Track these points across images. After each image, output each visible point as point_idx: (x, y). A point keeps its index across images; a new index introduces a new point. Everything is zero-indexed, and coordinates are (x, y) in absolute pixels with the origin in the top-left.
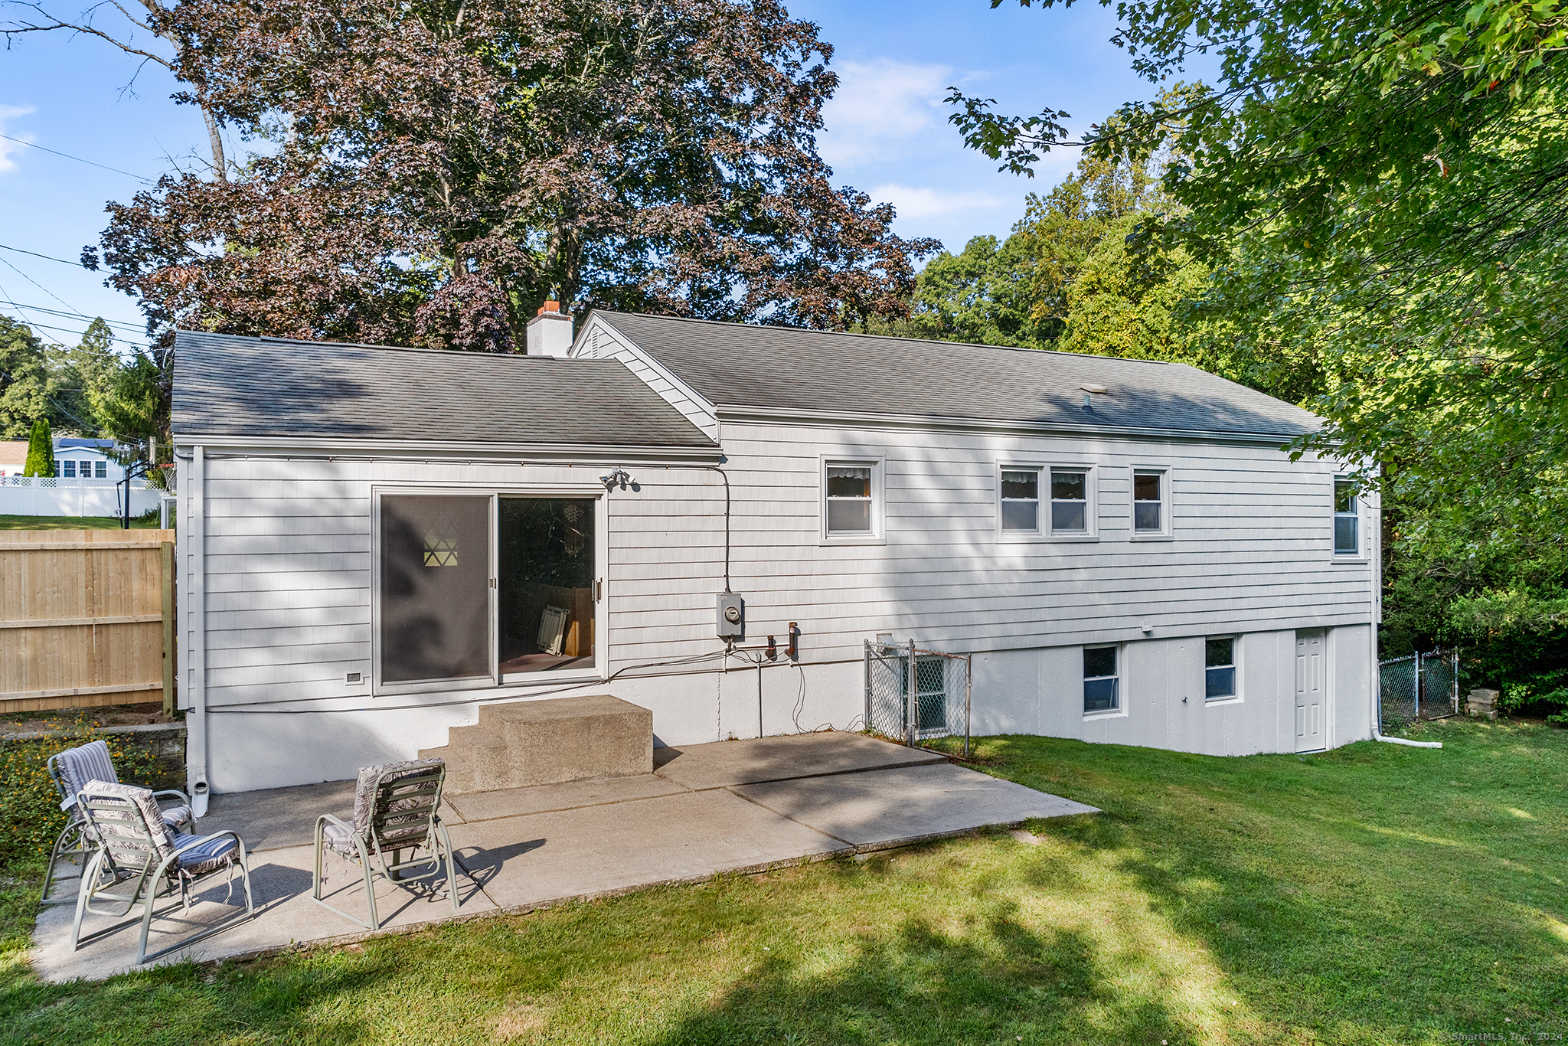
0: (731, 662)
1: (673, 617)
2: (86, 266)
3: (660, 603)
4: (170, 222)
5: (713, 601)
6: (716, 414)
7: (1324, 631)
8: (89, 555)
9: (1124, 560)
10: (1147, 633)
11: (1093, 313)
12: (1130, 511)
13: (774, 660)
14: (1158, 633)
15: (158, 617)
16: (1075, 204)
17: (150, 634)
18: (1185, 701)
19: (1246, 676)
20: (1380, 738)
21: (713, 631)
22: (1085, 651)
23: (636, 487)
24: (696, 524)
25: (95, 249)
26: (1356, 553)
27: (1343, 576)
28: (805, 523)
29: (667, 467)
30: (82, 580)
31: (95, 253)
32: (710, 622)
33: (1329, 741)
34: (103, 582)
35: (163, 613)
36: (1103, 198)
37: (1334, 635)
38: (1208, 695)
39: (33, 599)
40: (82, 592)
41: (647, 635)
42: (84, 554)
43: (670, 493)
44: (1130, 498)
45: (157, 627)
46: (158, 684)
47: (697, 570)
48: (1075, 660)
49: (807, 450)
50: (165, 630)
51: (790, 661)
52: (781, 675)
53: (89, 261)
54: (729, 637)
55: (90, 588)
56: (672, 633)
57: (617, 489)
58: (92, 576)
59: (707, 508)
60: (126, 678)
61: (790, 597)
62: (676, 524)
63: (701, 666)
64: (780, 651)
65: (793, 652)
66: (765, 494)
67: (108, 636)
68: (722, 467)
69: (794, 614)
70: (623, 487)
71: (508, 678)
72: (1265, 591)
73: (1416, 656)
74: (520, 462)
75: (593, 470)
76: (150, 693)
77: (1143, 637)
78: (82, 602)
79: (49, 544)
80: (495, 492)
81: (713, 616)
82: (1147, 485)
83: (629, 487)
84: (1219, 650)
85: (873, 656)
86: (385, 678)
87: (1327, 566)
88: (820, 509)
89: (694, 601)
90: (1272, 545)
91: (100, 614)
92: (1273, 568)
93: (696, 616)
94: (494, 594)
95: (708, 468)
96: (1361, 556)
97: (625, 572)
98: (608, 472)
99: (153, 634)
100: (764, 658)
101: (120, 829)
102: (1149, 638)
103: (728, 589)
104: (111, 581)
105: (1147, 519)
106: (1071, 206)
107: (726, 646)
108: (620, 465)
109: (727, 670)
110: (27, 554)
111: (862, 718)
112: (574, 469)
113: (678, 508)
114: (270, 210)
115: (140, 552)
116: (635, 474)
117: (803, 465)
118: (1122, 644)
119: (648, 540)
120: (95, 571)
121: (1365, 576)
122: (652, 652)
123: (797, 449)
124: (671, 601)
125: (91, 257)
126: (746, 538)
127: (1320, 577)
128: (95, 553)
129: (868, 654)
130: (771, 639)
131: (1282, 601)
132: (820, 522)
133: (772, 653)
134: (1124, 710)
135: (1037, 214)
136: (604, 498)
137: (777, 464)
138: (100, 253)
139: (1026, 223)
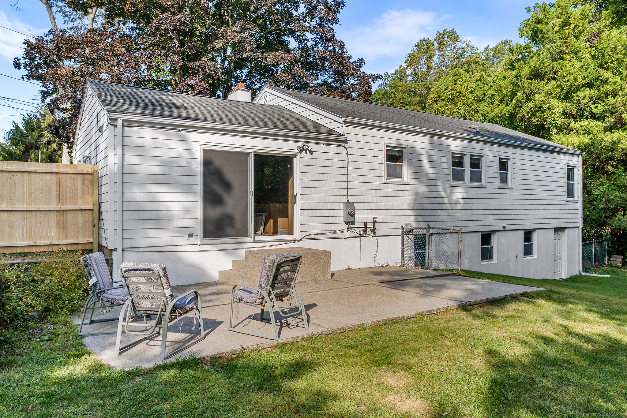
0: (348, 234)
1: (326, 213)
2: (15, 67)
3: (321, 206)
4: (55, 49)
5: (342, 206)
6: (343, 121)
7: (563, 229)
8: (58, 175)
9: (496, 196)
10: (504, 227)
11: (438, 109)
12: (498, 175)
13: (366, 234)
14: (508, 228)
15: (91, 207)
16: (403, 77)
17: (87, 216)
18: (517, 257)
19: (538, 247)
20: (583, 274)
21: (342, 220)
22: (482, 234)
23: (311, 152)
24: (336, 171)
25: (20, 59)
26: (574, 198)
27: (570, 207)
28: (378, 173)
29: (323, 144)
30: (54, 188)
31: (20, 61)
32: (341, 215)
33: (565, 275)
34: (64, 189)
35: (94, 205)
36: (415, 75)
37: (567, 231)
38: (524, 255)
39: (30, 196)
40: (54, 194)
41: (316, 220)
42: (55, 175)
43: (325, 156)
44: (497, 170)
45: (90, 212)
46: (91, 240)
47: (336, 191)
48: (478, 238)
49: (380, 141)
50: (95, 213)
51: (372, 235)
52: (369, 240)
53: (17, 65)
54: (349, 222)
55: (58, 192)
56: (326, 220)
57: (303, 152)
58: (59, 185)
59: (339, 164)
60: (75, 236)
61: (373, 206)
62: (328, 170)
63: (337, 235)
64: (368, 230)
65: (373, 231)
66: (362, 159)
67: (67, 216)
68: (346, 146)
69: (375, 213)
70: (306, 153)
71: (257, 238)
72: (544, 212)
73: (594, 241)
74: (263, 138)
75: (294, 143)
76: (87, 245)
77: (502, 229)
78: (54, 199)
79: (38, 169)
80: (252, 151)
81: (342, 213)
82: (503, 165)
83: (308, 152)
84: (528, 235)
85: (404, 234)
86: (204, 237)
87: (564, 203)
88: (384, 167)
89: (335, 206)
90: (546, 193)
91: (63, 205)
92: (547, 202)
93: (336, 213)
94: (252, 199)
95: (340, 146)
96: (576, 199)
97: (307, 191)
98: (300, 145)
99: (88, 216)
100: (362, 233)
101: (143, 287)
102: (504, 230)
103: (348, 201)
104: (68, 189)
105: (504, 180)
106: (402, 78)
107: (347, 227)
108: (304, 142)
109: (348, 238)
110: (27, 174)
111: (400, 261)
112: (285, 143)
113: (329, 163)
114: (102, 45)
115: (82, 175)
116: (312, 147)
117: (377, 147)
118: (494, 232)
119: (316, 177)
120: (61, 184)
121: (577, 207)
122: (318, 228)
123: (375, 140)
124: (325, 206)
125: (18, 63)
126: (355, 179)
127: (562, 207)
128: (60, 175)
129: (402, 232)
130: (365, 224)
131: (550, 216)
132: (384, 173)
133: (365, 231)
134: (495, 261)
135: (388, 81)
136: (298, 157)
137: (368, 146)
138: (22, 62)
139: (384, 84)
